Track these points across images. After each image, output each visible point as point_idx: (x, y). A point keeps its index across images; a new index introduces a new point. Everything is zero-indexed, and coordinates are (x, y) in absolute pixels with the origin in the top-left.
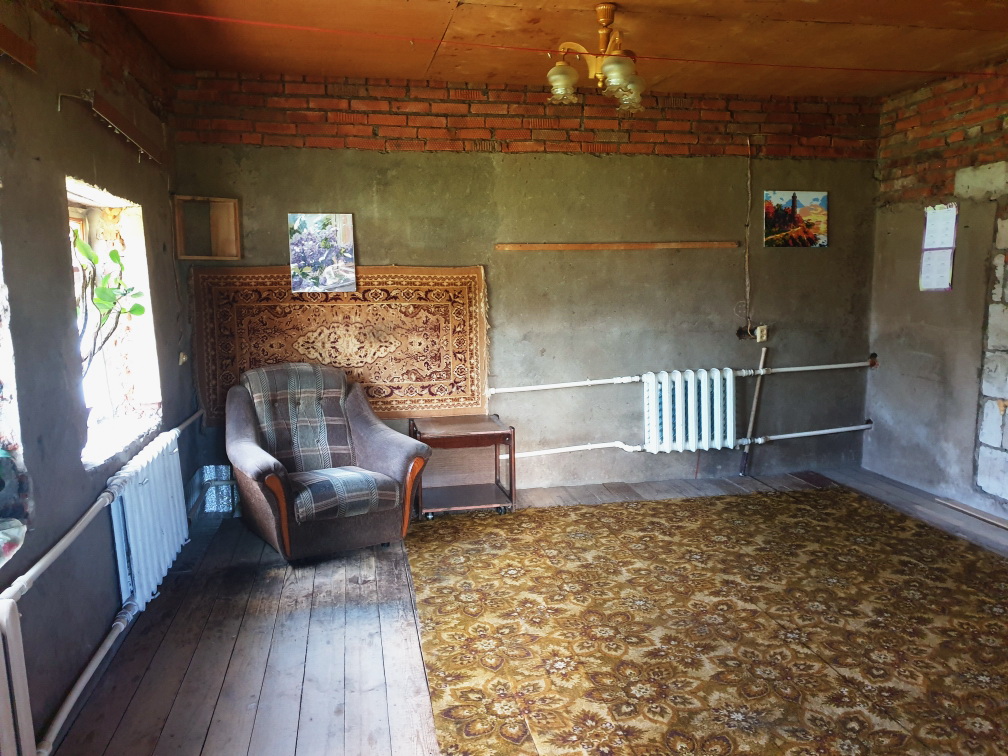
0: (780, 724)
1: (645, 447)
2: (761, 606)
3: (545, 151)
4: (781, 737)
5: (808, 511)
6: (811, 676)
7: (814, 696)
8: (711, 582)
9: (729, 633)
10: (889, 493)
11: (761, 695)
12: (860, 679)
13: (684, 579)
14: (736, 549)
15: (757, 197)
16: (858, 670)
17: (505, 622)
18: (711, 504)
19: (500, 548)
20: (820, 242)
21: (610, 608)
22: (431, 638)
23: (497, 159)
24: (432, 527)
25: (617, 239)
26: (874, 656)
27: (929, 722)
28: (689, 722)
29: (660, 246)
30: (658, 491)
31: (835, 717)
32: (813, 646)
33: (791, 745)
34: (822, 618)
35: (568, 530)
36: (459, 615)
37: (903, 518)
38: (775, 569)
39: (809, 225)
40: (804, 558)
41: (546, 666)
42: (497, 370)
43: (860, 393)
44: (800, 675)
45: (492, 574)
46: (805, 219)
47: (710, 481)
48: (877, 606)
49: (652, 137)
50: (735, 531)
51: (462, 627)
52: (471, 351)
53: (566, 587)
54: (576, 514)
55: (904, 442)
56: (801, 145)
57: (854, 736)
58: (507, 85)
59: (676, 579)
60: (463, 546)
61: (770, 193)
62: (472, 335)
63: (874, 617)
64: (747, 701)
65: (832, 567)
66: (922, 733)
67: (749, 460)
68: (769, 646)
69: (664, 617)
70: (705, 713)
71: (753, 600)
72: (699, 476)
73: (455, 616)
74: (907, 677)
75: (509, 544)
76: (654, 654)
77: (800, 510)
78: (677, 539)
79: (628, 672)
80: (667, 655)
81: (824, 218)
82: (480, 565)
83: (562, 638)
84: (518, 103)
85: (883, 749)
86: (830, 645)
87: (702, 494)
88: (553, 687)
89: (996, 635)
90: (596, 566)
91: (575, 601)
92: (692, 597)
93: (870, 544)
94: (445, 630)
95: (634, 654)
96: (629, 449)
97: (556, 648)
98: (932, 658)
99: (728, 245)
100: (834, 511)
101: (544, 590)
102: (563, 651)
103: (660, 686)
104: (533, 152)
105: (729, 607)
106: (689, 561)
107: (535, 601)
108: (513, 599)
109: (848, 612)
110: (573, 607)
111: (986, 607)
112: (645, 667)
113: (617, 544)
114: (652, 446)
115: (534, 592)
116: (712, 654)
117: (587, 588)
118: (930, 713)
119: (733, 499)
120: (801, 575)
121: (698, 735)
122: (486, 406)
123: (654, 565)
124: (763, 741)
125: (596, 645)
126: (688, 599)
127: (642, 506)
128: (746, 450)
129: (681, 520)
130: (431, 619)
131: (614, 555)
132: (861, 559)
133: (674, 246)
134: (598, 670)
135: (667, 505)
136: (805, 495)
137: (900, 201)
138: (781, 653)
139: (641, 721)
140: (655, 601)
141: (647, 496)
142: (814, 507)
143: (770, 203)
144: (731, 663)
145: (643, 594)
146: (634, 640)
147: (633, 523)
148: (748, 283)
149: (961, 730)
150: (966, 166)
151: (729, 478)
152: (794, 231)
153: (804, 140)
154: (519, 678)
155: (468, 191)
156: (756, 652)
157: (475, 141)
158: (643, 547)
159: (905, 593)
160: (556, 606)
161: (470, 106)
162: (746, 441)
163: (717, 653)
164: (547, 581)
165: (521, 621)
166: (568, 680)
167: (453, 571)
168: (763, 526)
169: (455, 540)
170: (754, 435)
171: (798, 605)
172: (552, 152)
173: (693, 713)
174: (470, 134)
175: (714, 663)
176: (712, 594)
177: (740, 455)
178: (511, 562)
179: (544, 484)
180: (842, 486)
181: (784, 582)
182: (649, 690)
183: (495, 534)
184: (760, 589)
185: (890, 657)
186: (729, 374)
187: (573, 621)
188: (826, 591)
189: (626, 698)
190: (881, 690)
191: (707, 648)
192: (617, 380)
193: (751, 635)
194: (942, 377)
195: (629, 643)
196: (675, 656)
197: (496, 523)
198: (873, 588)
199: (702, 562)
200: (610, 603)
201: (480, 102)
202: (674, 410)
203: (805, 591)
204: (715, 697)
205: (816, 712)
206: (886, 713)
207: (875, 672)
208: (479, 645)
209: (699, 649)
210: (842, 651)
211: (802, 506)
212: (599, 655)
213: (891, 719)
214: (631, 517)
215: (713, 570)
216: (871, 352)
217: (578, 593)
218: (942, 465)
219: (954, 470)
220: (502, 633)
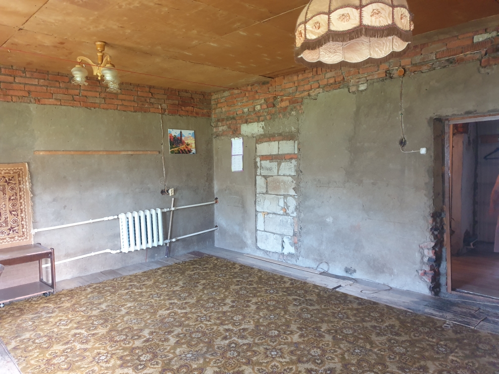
0: (206, 353)
1: (122, 250)
2: (188, 310)
3: (61, 105)
4: (208, 358)
5: (198, 267)
6: (214, 332)
7: (216, 339)
8: (165, 305)
9: (177, 324)
10: (227, 255)
11: (196, 345)
12: (232, 328)
13: (152, 306)
14: (172, 289)
15: (165, 132)
16: (230, 325)
17: (66, 347)
18: (156, 272)
19: (52, 313)
20: (193, 152)
21: (120, 327)
22: (24, 365)
23: (33, 107)
24: (4, 311)
25: (102, 149)
26: (235, 318)
27: (258, 336)
28: (170, 364)
29: (123, 153)
30: (129, 271)
31: (226, 345)
32: (212, 320)
33: (212, 359)
34: (213, 309)
35: (88, 296)
36: (38, 350)
37: (234, 264)
38: (190, 294)
39: (188, 145)
40: (201, 287)
41: (96, 359)
42: (38, 219)
43: (212, 215)
44: (210, 333)
45: (52, 326)
46: (186, 142)
47: (152, 262)
48: (232, 299)
49: (116, 102)
50: (169, 281)
51: (42, 355)
52: (21, 210)
53: (95, 323)
54: (91, 289)
55: (230, 233)
56: (182, 110)
57: (234, 349)
58: (37, 70)
59: (148, 307)
60: (28, 317)
61: (171, 130)
62: (21, 201)
63: (232, 304)
64: (191, 348)
65: (212, 288)
66: (256, 341)
67: (169, 249)
68: (195, 325)
69: (147, 324)
70: (176, 358)
71: (184, 308)
72: (147, 261)
73: (36, 351)
74: (247, 323)
75: (57, 310)
76: (147, 341)
77: (194, 268)
78: (144, 290)
79: (137, 351)
80: (153, 340)
81: (194, 142)
82: (42, 323)
83: (100, 346)
84: (44, 79)
85: (244, 350)
86: (218, 318)
87: (151, 268)
88: (102, 368)
89: (273, 300)
90: (108, 310)
91: (102, 328)
92: (158, 313)
93: (224, 276)
94: (32, 359)
95: (138, 343)
96: (114, 252)
97: (98, 351)
98: (254, 314)
99: (155, 153)
100: (208, 266)
101: (84, 327)
102: (102, 351)
103: (153, 353)
104: (53, 104)
105: (175, 313)
106: (152, 298)
107: (80, 333)
108: (68, 335)
109: (222, 305)
110: (102, 331)
111: (268, 291)
112: (144, 347)
113: (116, 298)
114: (125, 249)
115: (78, 329)
116: (172, 334)
117: (106, 321)
118: (257, 333)
119: (165, 268)
120: (201, 294)
121: (175, 368)
122: (32, 239)
123: (137, 303)
124: (201, 361)
125: (118, 344)
126: (156, 314)
127: (124, 278)
128: (168, 245)
129: (144, 282)
130: (22, 356)
131: (116, 303)
132: (223, 283)
133: (130, 153)
134: (122, 355)
135: (136, 276)
136: (195, 261)
137: (222, 136)
138: (200, 327)
139: (149, 370)
140: (141, 319)
141: (125, 274)
142: (200, 266)
143: (171, 134)
144: (181, 336)
145: (135, 317)
146: (136, 337)
147: (121, 288)
148: (164, 169)
149: (268, 336)
150: (244, 123)
151: (162, 259)
152: (182, 147)
153: (183, 108)
154: (83, 369)
155: (16, 122)
156: (191, 329)
157: (19, 97)
158: (129, 297)
159: (241, 292)
160: (93, 333)
161: (15, 78)
162: (168, 241)
163: (174, 333)
164: (84, 322)
165: (76, 344)
166: (109, 363)
167: (26, 330)
168: (181, 277)
169: (22, 314)
170: (171, 238)
171: (203, 306)
172: (65, 105)
173: (170, 360)
174: (16, 93)
175: (174, 337)
176: (166, 310)
177: (165, 248)
178: (61, 318)
179: (69, 277)
180: (209, 255)
181: (195, 298)
182: (149, 356)
183: (47, 307)
184: (186, 303)
185: (240, 317)
186: (159, 211)
187: (103, 337)
188: (212, 298)
189: (139, 363)
190: (240, 330)
191: (170, 332)
192: (106, 219)
193: (187, 322)
194: (242, 205)
195: (134, 339)
196: (157, 339)
197: (45, 301)
198: (229, 293)
199: (158, 298)
200: (120, 325)
201: (21, 77)
202: (135, 231)
203: (204, 300)
204: (178, 351)
205: (219, 345)
206: (243, 337)
207: (236, 324)
208: (55, 361)
209: (166, 334)
210: (223, 320)
211: (195, 266)
212: (121, 348)
213: (245, 339)
214: (119, 284)
215: (164, 300)
216: (215, 197)
217: (103, 324)
218: (245, 241)
219: (249, 242)
220: (66, 352)
